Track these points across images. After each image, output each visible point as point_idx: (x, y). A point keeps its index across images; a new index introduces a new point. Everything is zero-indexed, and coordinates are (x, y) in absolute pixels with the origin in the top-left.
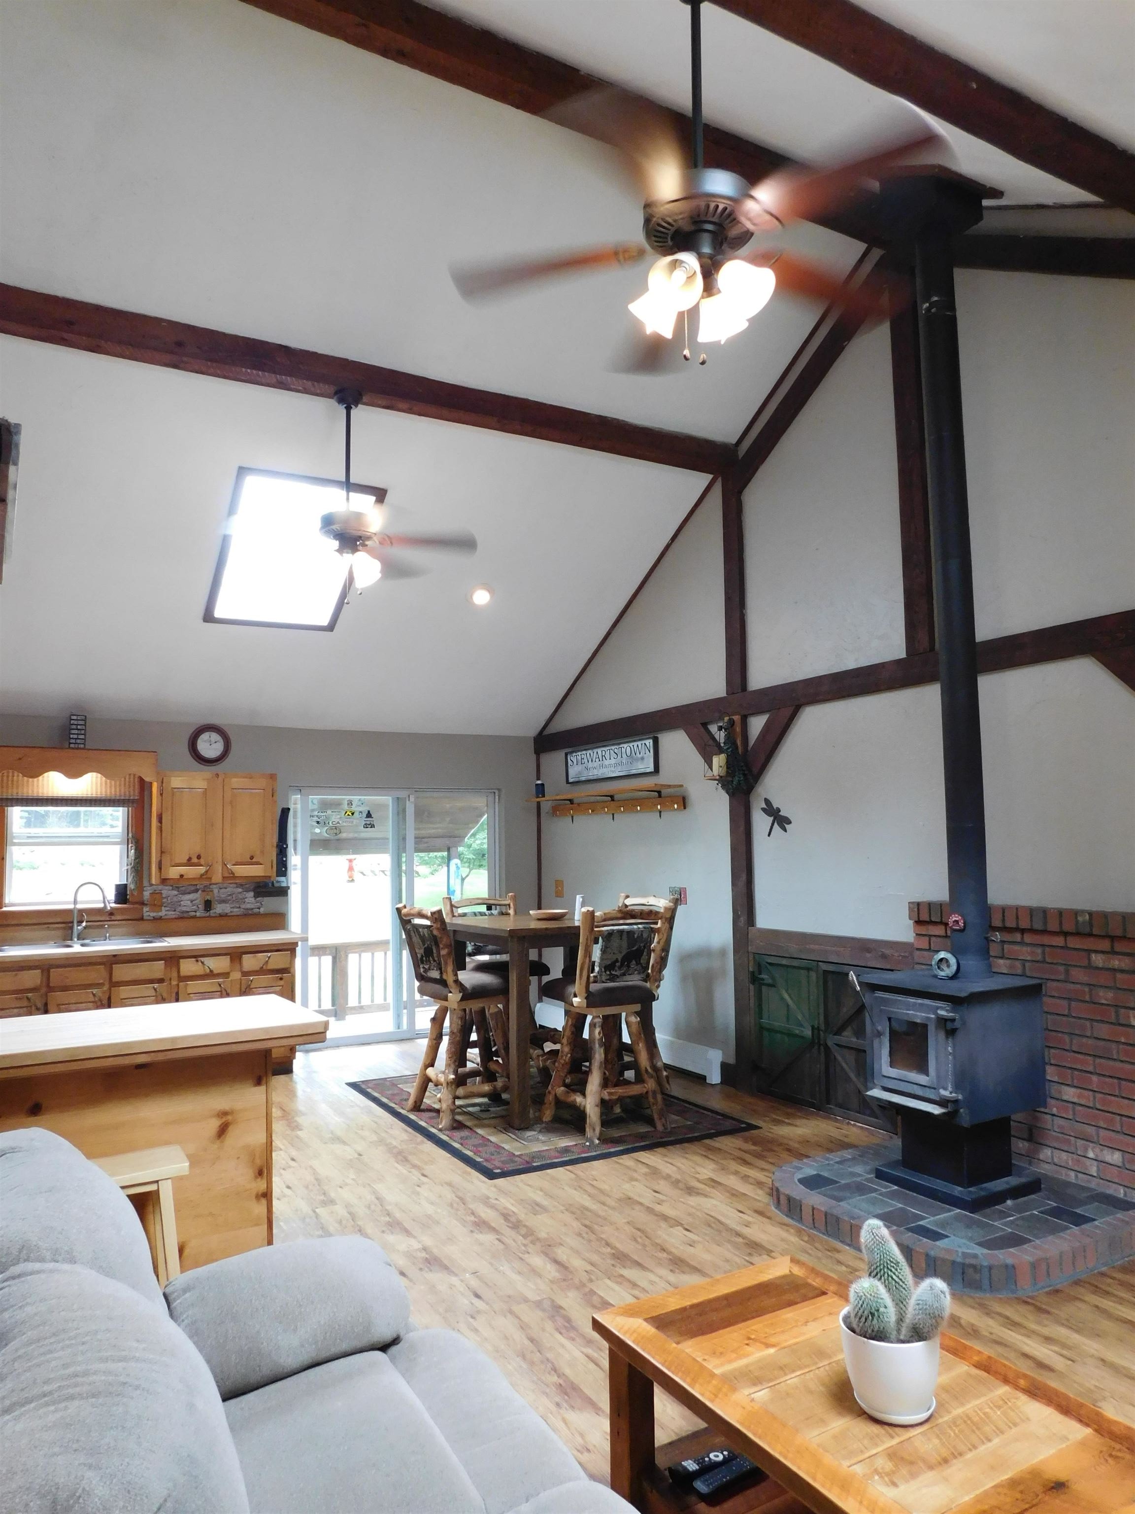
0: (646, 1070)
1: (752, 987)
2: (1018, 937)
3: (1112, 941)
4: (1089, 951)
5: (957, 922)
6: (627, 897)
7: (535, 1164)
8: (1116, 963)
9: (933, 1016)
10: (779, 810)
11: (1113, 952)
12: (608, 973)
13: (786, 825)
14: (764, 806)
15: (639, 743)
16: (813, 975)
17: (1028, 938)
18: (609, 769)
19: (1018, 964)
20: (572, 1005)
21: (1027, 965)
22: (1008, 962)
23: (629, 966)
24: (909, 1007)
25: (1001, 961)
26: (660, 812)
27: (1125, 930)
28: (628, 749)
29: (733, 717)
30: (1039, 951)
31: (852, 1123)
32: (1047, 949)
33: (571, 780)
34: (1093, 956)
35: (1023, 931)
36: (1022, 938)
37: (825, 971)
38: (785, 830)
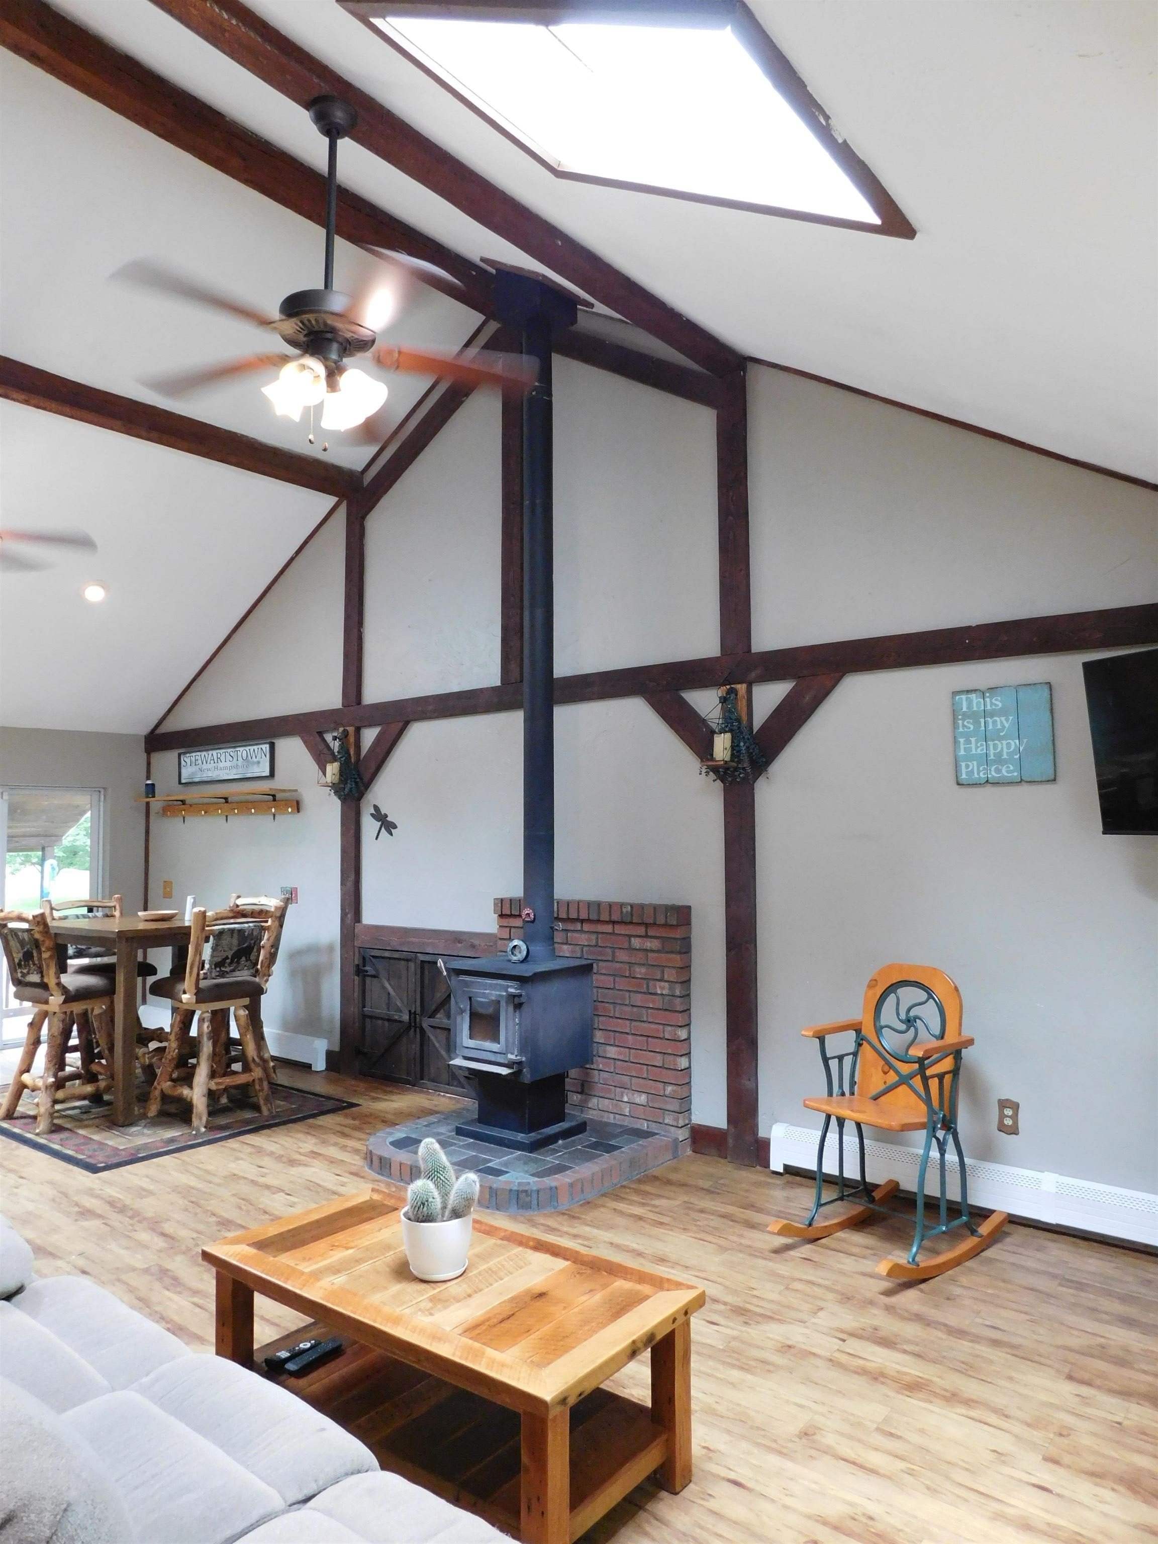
0: (253, 1059)
1: (356, 978)
3: (646, 928)
4: (630, 936)
5: (528, 914)
6: (239, 897)
7: (140, 1155)
8: (649, 944)
9: (505, 994)
10: (386, 816)
11: (647, 936)
12: (218, 969)
13: (392, 830)
14: (373, 811)
15: (256, 747)
16: (412, 965)
18: (224, 771)
20: (181, 1002)
22: (570, 947)
23: (238, 962)
24: (485, 987)
25: (565, 947)
26: (274, 815)
27: (655, 918)
28: (245, 753)
29: (348, 728)
31: (442, 1094)
32: (600, 936)
33: (183, 781)
34: (633, 939)
36: (582, 927)
37: (422, 961)
38: (391, 834)
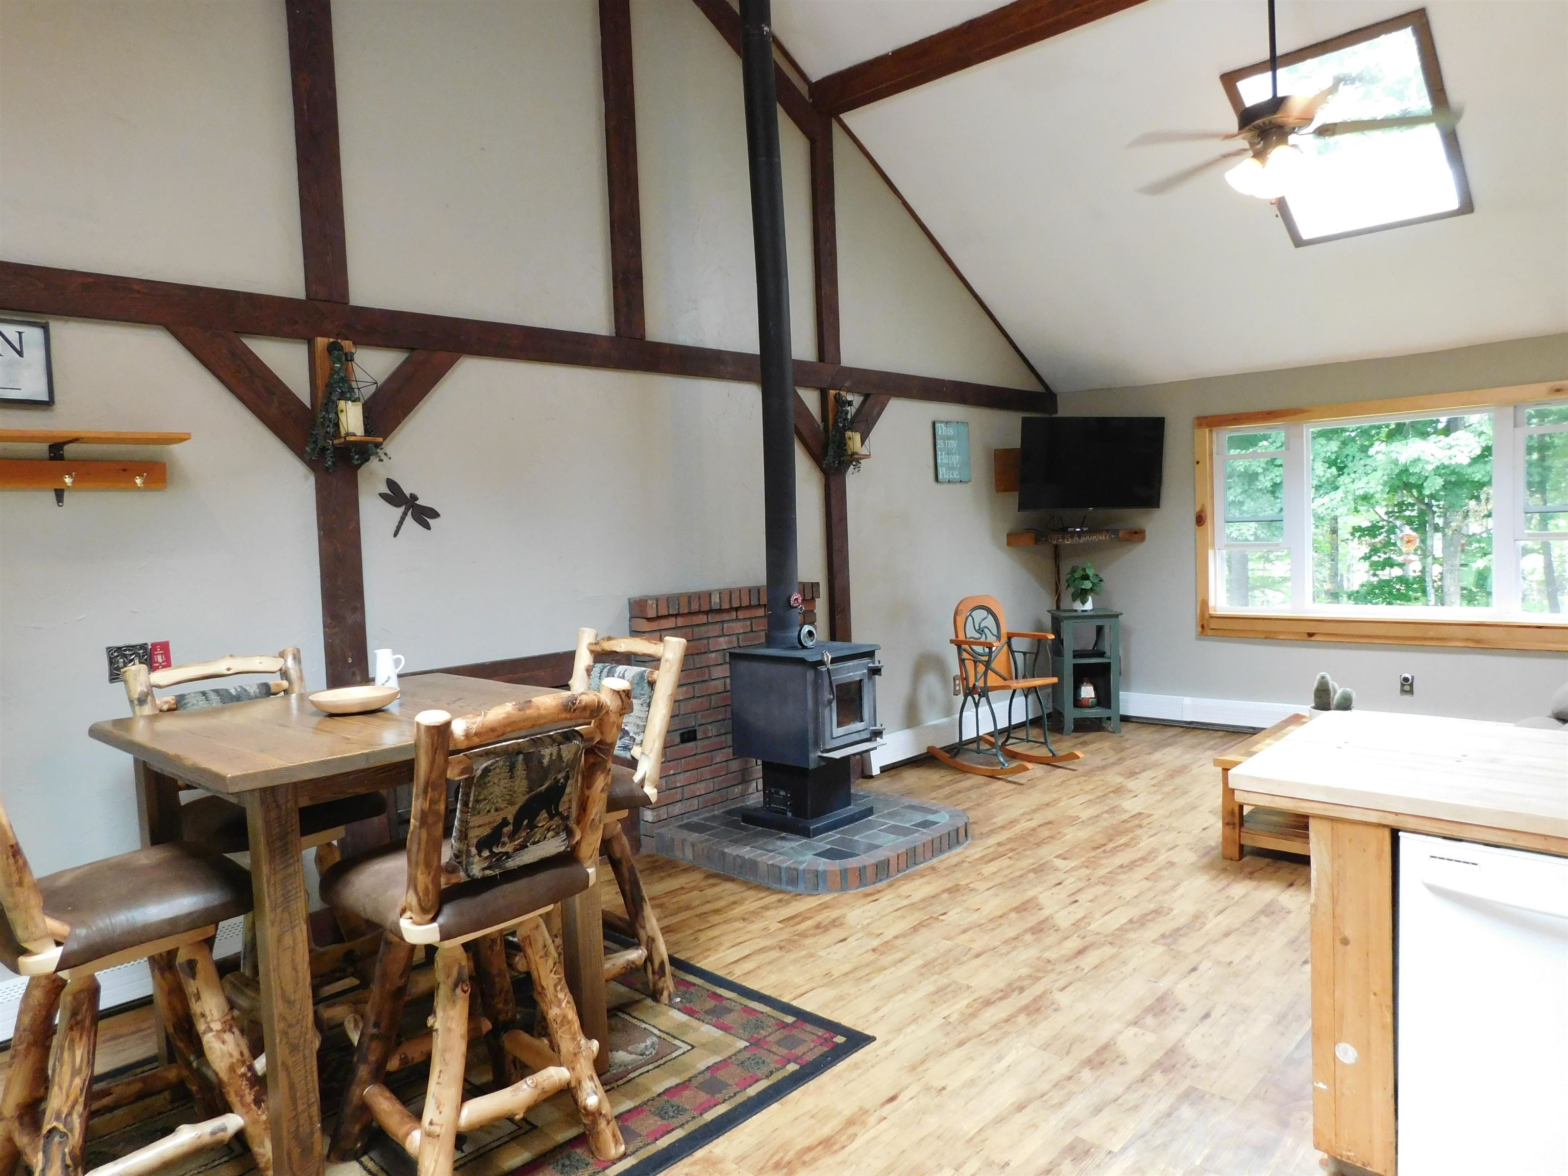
2: (733, 615)
5: (797, 600)
9: (866, 671)
10: (414, 498)
13: (428, 520)
14: (385, 490)
17: (741, 615)
19: (734, 638)
21: (740, 637)
22: (727, 638)
24: (849, 669)
30: (748, 623)
32: (754, 621)
35: (737, 609)
38: (428, 527)
